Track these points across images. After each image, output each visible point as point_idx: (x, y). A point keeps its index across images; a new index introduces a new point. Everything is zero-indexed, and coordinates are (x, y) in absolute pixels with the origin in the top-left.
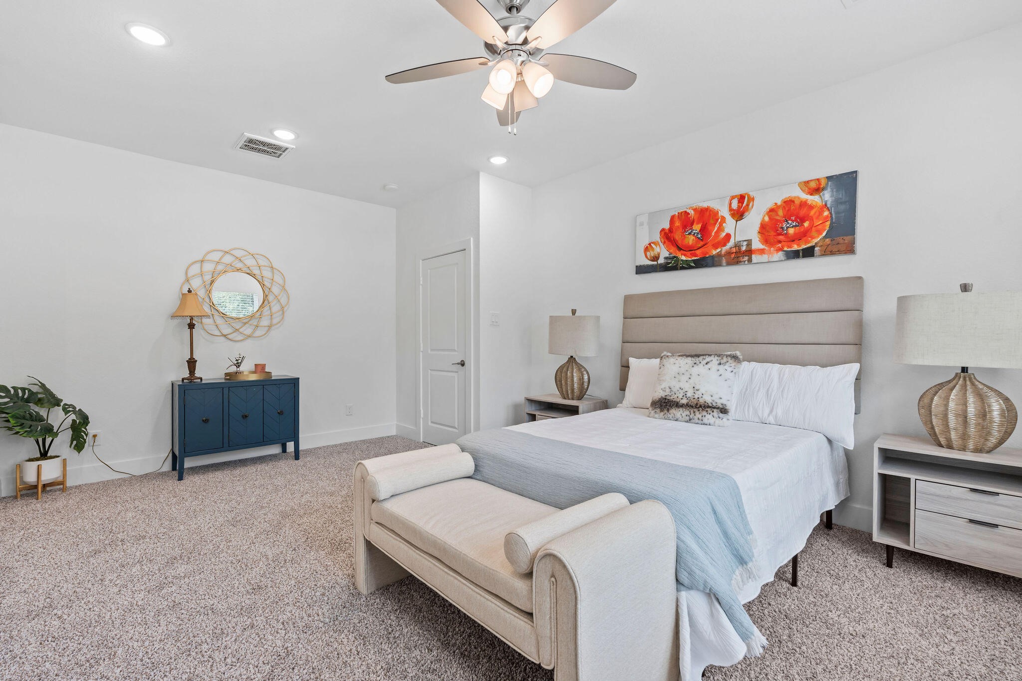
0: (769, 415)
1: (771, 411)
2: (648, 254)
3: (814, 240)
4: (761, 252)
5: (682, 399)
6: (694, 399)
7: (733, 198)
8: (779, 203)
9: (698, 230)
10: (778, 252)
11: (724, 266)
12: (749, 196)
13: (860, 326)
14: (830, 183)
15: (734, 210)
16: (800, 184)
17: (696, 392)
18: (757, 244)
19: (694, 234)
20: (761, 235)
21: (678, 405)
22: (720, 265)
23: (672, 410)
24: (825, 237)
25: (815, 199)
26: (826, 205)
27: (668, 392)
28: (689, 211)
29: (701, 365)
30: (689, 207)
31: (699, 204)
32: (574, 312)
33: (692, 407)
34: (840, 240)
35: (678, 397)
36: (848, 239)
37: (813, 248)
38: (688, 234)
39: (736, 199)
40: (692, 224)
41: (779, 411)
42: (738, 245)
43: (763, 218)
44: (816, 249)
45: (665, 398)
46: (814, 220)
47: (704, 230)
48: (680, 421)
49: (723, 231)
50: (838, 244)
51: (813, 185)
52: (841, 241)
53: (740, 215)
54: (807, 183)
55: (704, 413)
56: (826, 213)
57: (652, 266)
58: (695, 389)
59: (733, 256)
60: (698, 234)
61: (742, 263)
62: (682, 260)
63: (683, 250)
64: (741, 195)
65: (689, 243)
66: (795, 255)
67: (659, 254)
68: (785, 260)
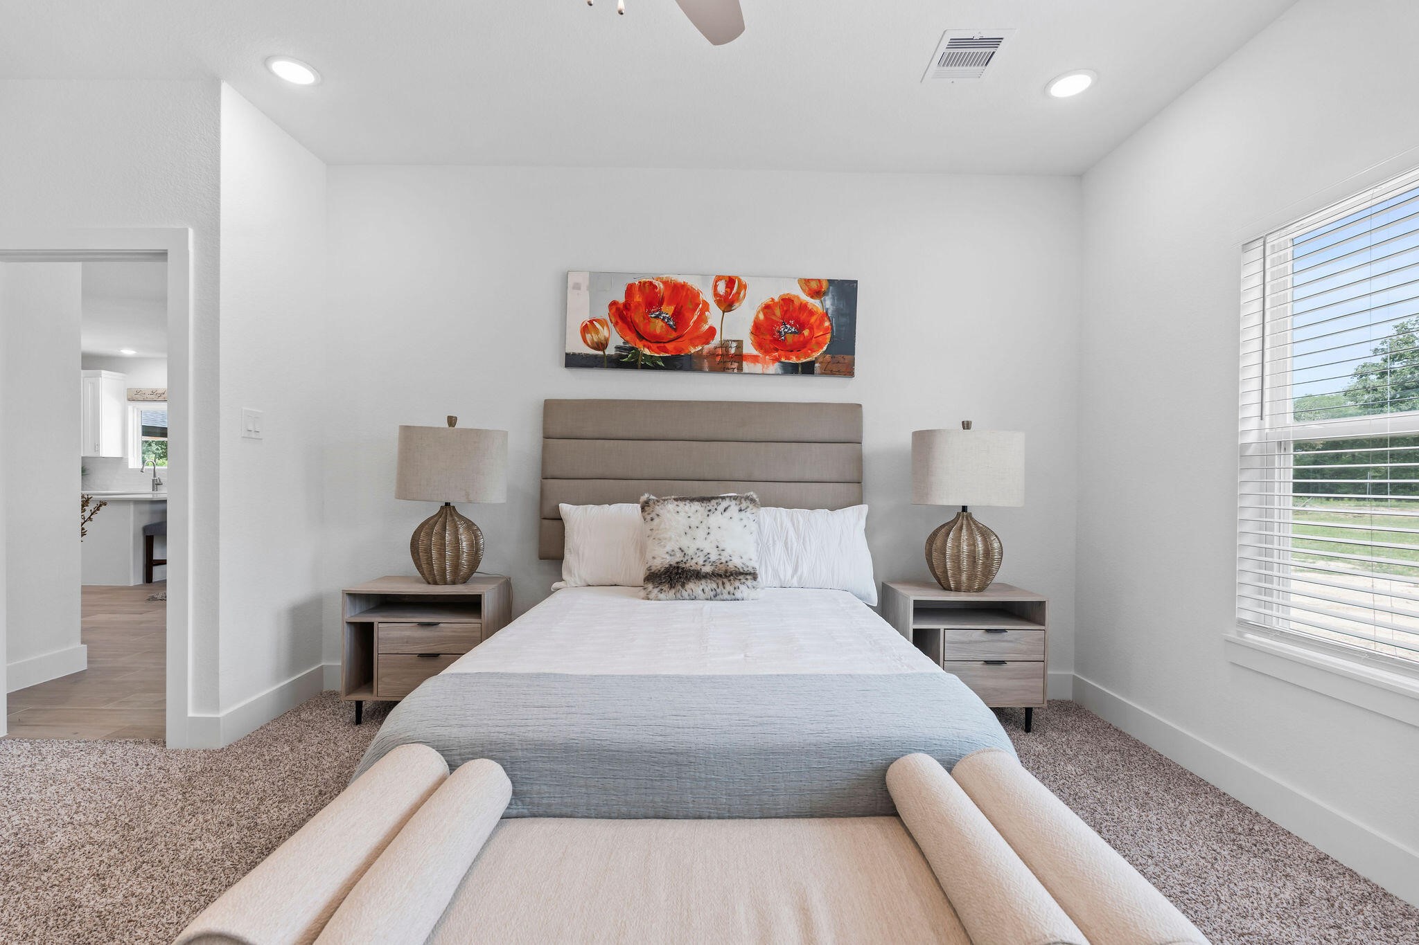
0: (793, 577)
1: (795, 570)
2: (588, 337)
3: (814, 354)
4: (755, 359)
5: (704, 565)
6: (721, 563)
7: (719, 278)
8: (776, 300)
9: (670, 314)
10: (773, 363)
11: (706, 372)
12: (740, 281)
13: (859, 460)
14: (831, 288)
15: (720, 296)
16: (800, 281)
17: (722, 553)
18: (749, 349)
19: (663, 320)
20: (755, 339)
21: (698, 575)
22: (700, 370)
23: (690, 584)
24: (825, 352)
25: (814, 303)
26: (827, 313)
27: (678, 557)
28: (656, 283)
29: (718, 513)
30: (658, 276)
31: (671, 276)
32: (452, 421)
33: (721, 576)
34: (839, 357)
35: (697, 562)
36: (848, 357)
37: (812, 363)
38: (655, 317)
39: (723, 281)
40: (661, 304)
41: (805, 569)
42: (725, 345)
43: (757, 316)
44: (817, 365)
45: (678, 567)
46: (815, 330)
47: (679, 317)
48: (700, 600)
49: (706, 322)
50: (839, 362)
51: (814, 285)
52: (842, 360)
53: (728, 304)
54: (807, 281)
55: (737, 584)
56: (827, 324)
57: (596, 356)
58: (720, 549)
59: (718, 359)
60: (669, 319)
61: (730, 371)
62: (645, 355)
63: (647, 340)
64: (729, 277)
65: (655, 330)
66: (792, 369)
67: (607, 340)
68: (782, 374)
